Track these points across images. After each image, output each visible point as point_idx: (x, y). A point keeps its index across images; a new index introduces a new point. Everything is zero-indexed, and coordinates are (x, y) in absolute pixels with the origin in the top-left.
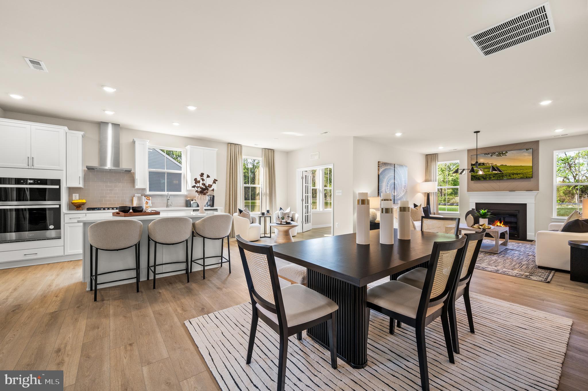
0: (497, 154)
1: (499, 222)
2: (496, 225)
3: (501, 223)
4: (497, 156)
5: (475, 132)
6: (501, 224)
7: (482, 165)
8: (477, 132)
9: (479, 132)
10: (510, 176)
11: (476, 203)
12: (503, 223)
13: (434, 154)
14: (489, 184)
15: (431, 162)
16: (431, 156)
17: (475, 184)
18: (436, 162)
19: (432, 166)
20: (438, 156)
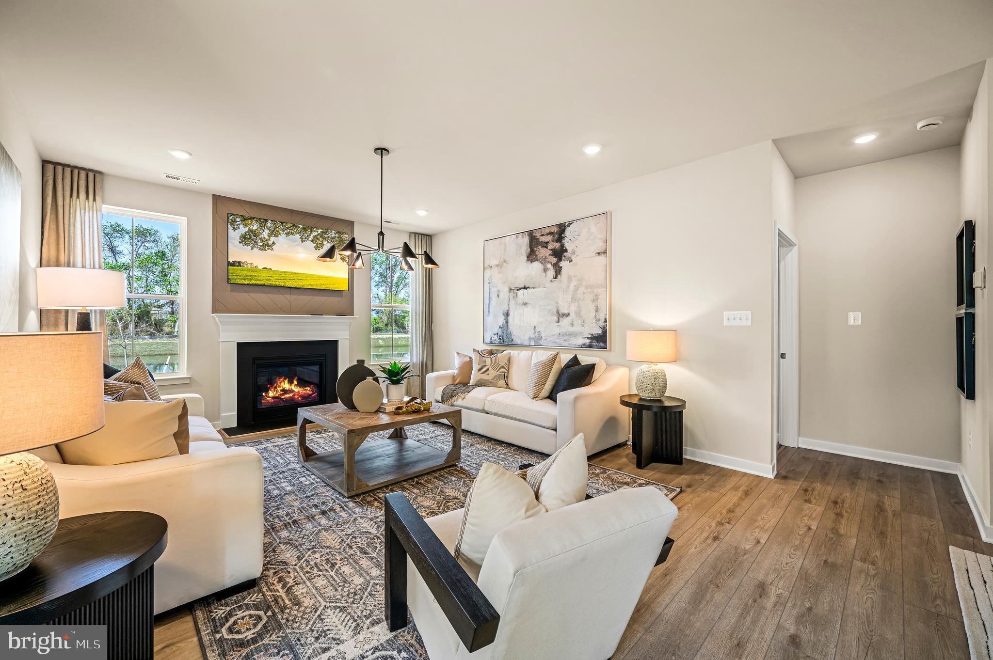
0: (261, 246)
1: (286, 381)
2: (281, 388)
3: (291, 382)
4: (260, 249)
5: (378, 150)
6: (293, 385)
7: (238, 266)
8: (382, 151)
9: (387, 151)
11: (237, 343)
12: (295, 382)
13: (88, 171)
14: (268, 295)
15: (71, 196)
16: (72, 171)
17: (232, 293)
18: (94, 199)
19: (78, 211)
20: (102, 180)
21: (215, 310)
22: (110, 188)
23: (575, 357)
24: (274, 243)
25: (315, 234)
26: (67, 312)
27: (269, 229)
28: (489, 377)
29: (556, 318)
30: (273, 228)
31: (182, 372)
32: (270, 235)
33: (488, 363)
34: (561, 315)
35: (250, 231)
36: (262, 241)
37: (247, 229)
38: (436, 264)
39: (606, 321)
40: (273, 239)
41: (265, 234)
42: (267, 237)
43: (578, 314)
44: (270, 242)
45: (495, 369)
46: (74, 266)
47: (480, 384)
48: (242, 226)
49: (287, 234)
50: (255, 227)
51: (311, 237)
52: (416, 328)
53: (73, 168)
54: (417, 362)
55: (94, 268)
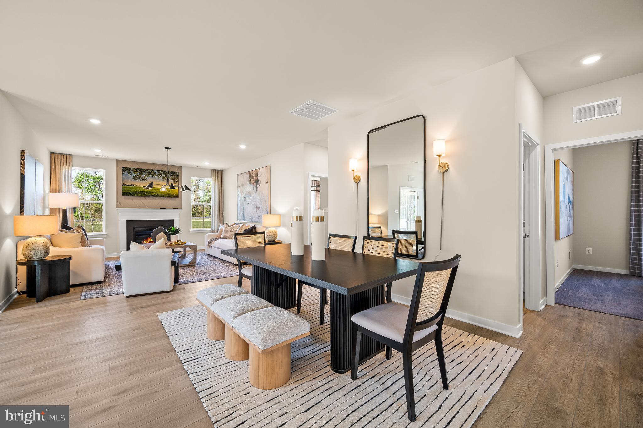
5: (166, 148)
8: (168, 148)
9: (170, 148)
10: (148, 193)
11: (127, 221)
13: (66, 155)
14: (141, 200)
15: (61, 165)
16: (61, 155)
17: (125, 200)
18: (69, 165)
19: (63, 170)
20: (72, 158)
21: (117, 207)
22: (75, 160)
23: (254, 227)
24: (147, 179)
25: (163, 176)
26: (59, 208)
27: (144, 174)
28: (228, 235)
29: (256, 209)
30: (146, 174)
31: (104, 232)
32: (145, 176)
33: (228, 229)
34: (258, 208)
35: (137, 175)
36: (142, 178)
37: (135, 175)
38: (190, 190)
39: (268, 211)
40: (146, 178)
41: (143, 176)
42: (144, 177)
43: (262, 208)
44: (145, 179)
45: (231, 231)
46: (62, 193)
47: (224, 238)
48: (133, 174)
49: (152, 176)
50: (139, 174)
51: (162, 177)
52: (214, 214)
53: (61, 154)
54: (215, 230)
55: (69, 193)
